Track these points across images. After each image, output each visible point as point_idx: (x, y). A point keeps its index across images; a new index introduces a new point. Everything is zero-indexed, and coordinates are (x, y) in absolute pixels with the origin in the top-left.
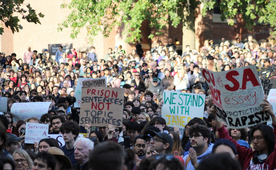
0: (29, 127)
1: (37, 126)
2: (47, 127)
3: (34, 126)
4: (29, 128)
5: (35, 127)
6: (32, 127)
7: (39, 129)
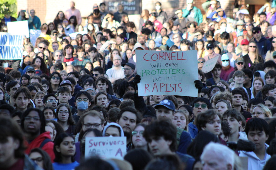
0: (91, 145)
1: (104, 141)
2: (122, 142)
3: (99, 143)
4: (90, 147)
5: (101, 144)
6: (95, 144)
7: (108, 146)
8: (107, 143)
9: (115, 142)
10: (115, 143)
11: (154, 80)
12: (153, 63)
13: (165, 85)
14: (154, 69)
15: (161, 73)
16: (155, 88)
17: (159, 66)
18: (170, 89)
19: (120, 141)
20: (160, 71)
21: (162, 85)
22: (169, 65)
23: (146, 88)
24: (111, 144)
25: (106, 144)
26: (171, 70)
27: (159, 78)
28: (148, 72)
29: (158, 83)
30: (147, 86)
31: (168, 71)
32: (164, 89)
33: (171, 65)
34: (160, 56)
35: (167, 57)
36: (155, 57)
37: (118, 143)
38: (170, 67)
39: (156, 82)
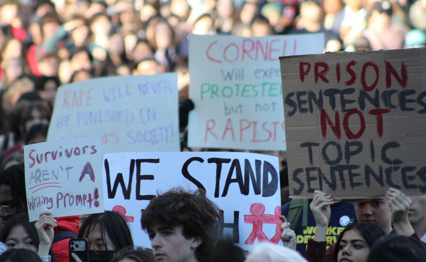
8: (61, 154)
9: (77, 148)
10: (77, 151)
11: (228, 111)
12: (227, 67)
13: (252, 126)
14: (228, 83)
15: (245, 94)
16: (229, 133)
17: (240, 76)
18: (262, 135)
19: (87, 147)
20: (241, 88)
21: (245, 124)
22: (263, 73)
23: (208, 129)
24: (69, 156)
25: (58, 155)
26: (267, 87)
27: (239, 108)
28: (215, 89)
29: (236, 118)
30: (211, 125)
31: (259, 89)
32: (248, 134)
33: (268, 73)
34: (244, 51)
35: (260, 52)
36: (232, 53)
37: (84, 152)
38: (266, 80)
39: (232, 116)
